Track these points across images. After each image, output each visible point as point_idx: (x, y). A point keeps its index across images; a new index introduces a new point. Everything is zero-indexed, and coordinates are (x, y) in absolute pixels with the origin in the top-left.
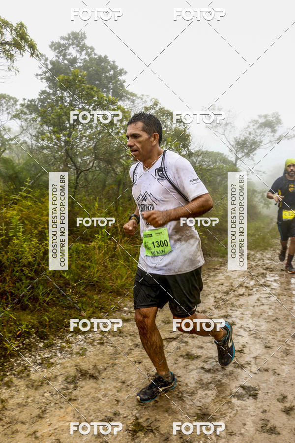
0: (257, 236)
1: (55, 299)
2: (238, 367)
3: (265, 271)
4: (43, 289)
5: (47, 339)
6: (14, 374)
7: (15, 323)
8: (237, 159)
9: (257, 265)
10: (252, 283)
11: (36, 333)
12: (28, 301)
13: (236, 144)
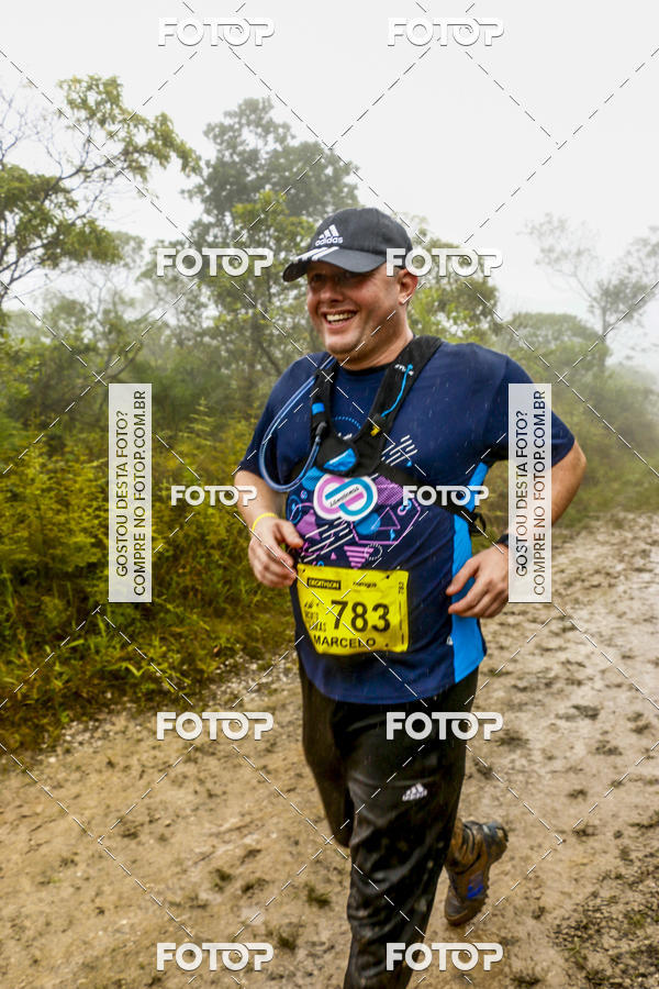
0: (646, 485)
1: (266, 600)
2: (573, 683)
3: (648, 547)
4: (245, 585)
5: (263, 659)
6: (219, 704)
7: (209, 636)
8: (606, 326)
9: (635, 538)
10: (620, 567)
11: (243, 650)
12: (225, 602)
13: (602, 295)
